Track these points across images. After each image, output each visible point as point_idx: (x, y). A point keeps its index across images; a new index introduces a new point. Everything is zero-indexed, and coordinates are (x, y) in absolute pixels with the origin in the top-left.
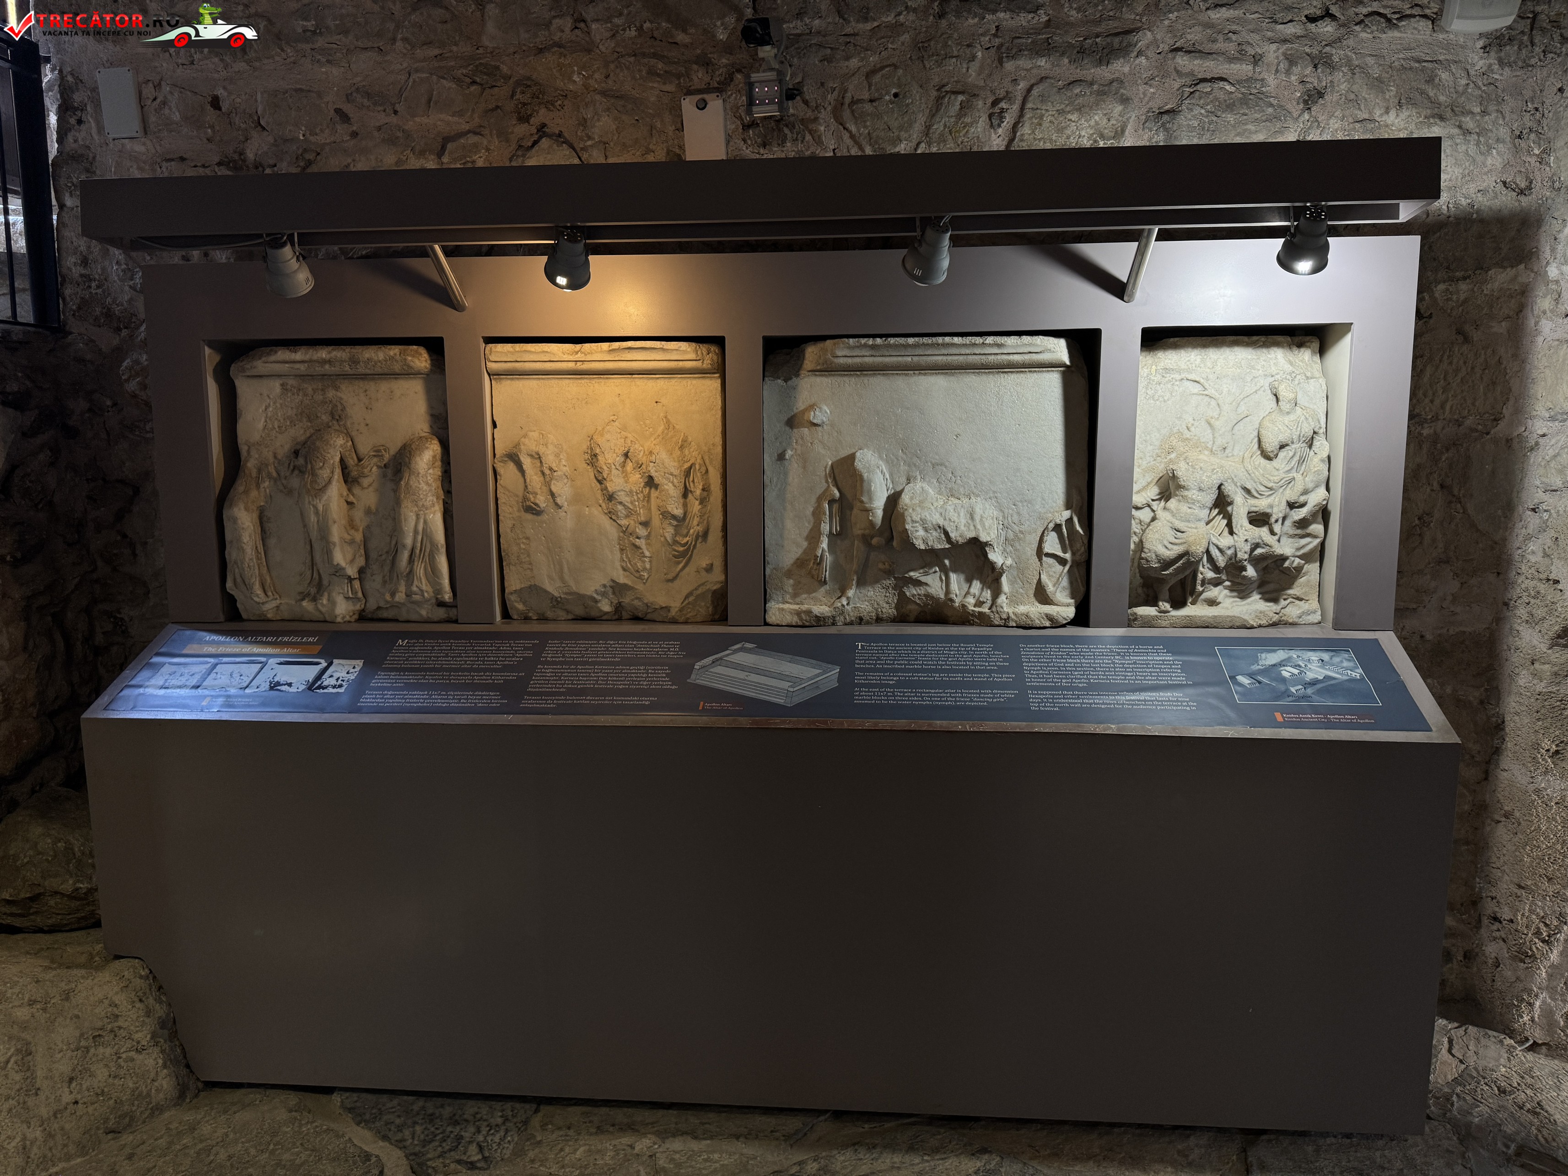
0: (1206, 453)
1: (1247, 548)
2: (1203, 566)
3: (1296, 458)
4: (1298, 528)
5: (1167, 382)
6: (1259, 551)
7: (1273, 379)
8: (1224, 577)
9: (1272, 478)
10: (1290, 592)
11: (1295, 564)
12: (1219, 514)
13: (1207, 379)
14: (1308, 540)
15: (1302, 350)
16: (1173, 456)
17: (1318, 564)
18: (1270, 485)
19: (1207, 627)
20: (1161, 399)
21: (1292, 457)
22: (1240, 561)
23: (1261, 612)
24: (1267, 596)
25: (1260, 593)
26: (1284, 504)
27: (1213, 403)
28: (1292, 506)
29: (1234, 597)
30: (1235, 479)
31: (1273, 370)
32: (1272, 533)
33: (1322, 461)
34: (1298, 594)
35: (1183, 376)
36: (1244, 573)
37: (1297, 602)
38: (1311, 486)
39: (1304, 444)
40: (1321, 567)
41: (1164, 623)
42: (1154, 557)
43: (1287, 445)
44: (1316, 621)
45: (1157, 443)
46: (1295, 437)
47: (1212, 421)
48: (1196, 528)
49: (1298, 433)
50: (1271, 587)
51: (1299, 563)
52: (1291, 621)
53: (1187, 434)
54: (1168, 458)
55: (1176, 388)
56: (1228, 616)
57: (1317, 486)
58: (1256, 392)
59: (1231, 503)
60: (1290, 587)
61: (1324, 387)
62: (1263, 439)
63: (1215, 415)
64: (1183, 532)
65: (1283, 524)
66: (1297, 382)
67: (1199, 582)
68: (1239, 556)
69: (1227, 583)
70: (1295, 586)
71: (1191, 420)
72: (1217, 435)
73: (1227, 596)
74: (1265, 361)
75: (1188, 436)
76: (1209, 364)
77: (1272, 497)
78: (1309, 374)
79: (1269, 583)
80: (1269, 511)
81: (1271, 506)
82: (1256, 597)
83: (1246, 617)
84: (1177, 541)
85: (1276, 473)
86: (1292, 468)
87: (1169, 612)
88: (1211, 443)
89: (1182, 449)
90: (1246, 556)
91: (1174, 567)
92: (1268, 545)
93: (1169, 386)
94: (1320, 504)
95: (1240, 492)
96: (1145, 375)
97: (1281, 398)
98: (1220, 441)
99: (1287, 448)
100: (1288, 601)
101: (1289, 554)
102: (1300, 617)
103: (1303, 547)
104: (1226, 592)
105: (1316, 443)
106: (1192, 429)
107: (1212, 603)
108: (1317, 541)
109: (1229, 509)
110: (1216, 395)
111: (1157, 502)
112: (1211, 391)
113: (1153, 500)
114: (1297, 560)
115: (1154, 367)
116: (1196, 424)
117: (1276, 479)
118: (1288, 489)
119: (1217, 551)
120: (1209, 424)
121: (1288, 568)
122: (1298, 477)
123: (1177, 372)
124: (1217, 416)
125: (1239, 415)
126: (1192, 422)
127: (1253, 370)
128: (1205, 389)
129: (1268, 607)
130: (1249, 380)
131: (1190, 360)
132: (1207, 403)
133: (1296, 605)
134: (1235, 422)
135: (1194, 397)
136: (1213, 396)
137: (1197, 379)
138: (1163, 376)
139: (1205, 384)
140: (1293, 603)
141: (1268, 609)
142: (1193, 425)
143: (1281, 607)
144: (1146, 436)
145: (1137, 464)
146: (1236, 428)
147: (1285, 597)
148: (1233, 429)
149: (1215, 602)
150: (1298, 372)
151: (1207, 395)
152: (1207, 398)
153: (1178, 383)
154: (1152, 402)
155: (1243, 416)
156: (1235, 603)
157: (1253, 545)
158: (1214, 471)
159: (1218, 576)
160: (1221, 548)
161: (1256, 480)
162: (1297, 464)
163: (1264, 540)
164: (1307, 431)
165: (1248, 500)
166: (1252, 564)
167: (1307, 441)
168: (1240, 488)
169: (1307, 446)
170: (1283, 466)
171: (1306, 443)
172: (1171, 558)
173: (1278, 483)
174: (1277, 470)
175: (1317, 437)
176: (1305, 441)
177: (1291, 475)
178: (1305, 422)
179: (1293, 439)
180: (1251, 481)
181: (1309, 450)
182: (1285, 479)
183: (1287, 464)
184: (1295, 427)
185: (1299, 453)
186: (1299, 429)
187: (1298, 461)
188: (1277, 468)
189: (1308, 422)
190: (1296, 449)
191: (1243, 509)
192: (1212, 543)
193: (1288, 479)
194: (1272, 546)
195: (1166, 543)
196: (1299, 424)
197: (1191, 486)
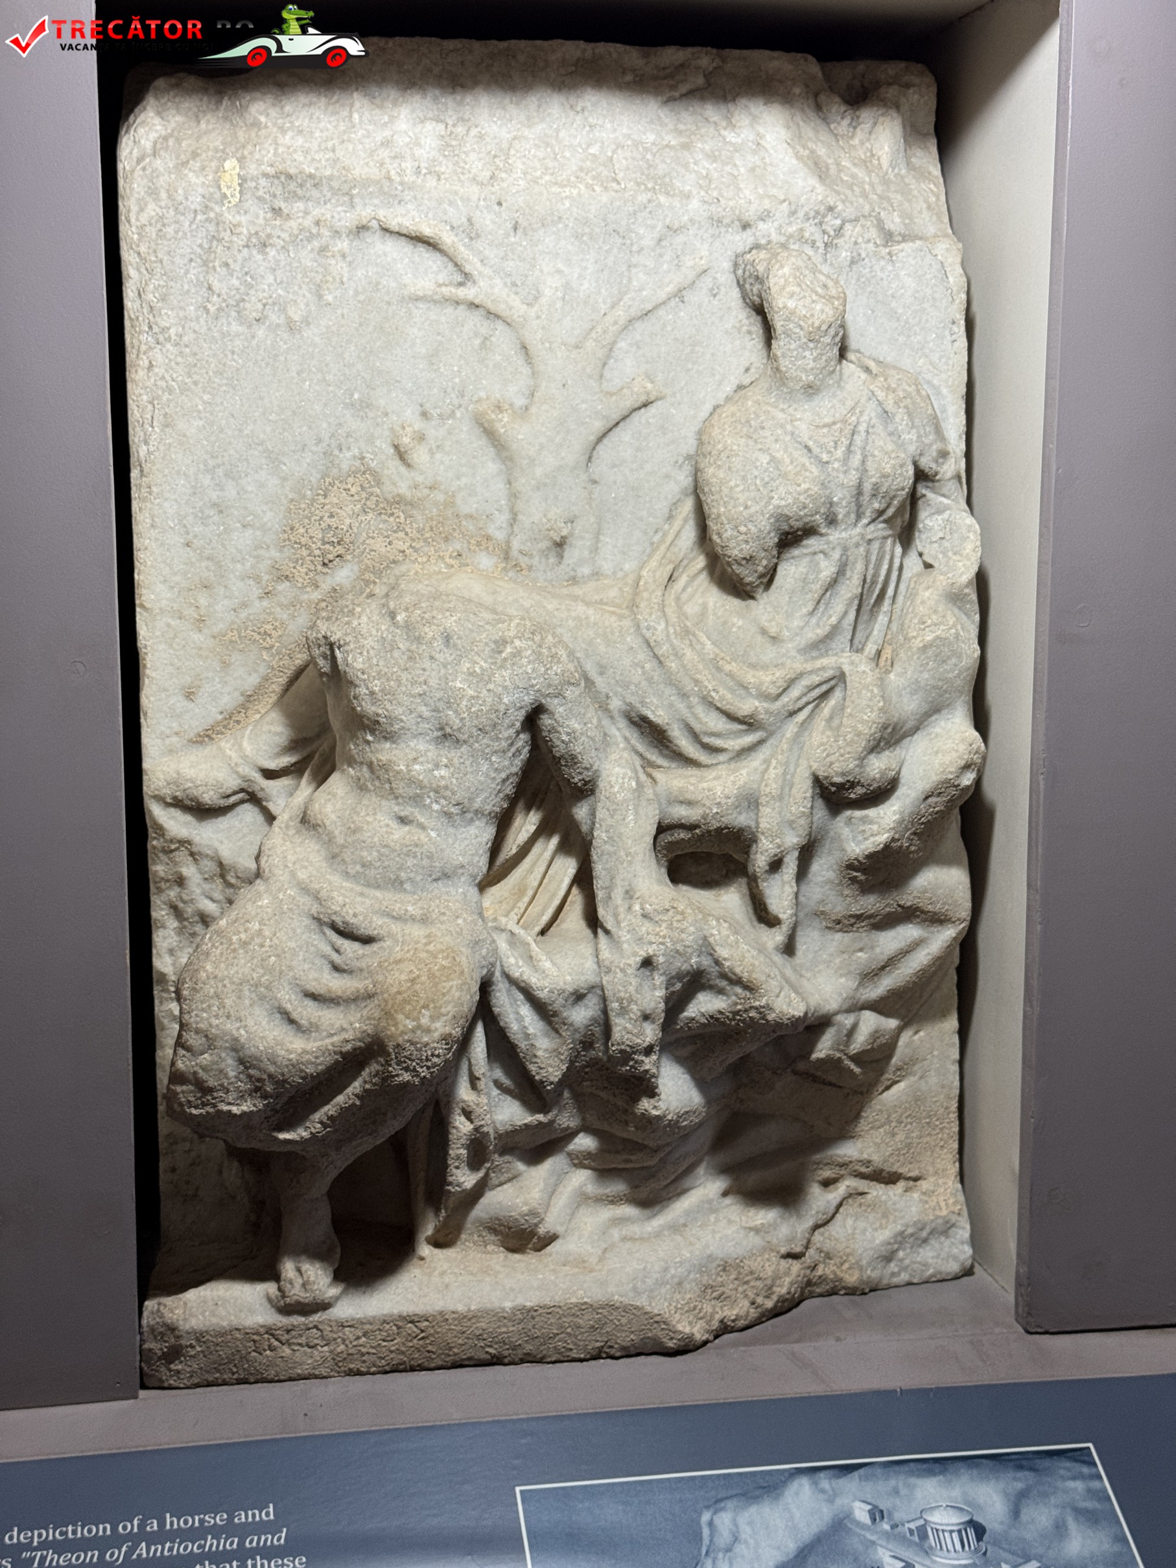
0: (486, 561)
1: (653, 996)
3: (850, 588)
5: (294, 239)
6: (704, 1005)
7: (748, 238)
9: (750, 677)
10: (848, 1151)
11: (860, 1040)
12: (543, 831)
13: (472, 232)
15: (867, 115)
16: (343, 575)
17: (952, 1023)
18: (746, 706)
19: (496, 1361)
20: (274, 318)
21: (833, 583)
22: (626, 1056)
23: (725, 1268)
24: (753, 1179)
25: (725, 1170)
26: (803, 789)
27: (502, 337)
28: (836, 796)
29: (614, 1201)
30: (600, 682)
31: (749, 199)
32: (763, 915)
33: (955, 598)
34: (876, 1158)
35: (364, 212)
36: (645, 1104)
37: (877, 1191)
38: (909, 706)
39: (879, 529)
41: (307, 1360)
42: (231, 1068)
43: (809, 531)
44: (953, 1267)
45: (272, 518)
46: (841, 497)
47: (503, 423)
48: (424, 920)
49: (853, 478)
50: (769, 1135)
52: (852, 1279)
53: (399, 481)
54: (326, 584)
55: (338, 267)
56: (583, 1307)
57: (935, 709)
58: (679, 294)
59: (586, 790)
60: (844, 1131)
61: (956, 278)
62: (717, 509)
63: (515, 394)
64: (367, 940)
66: (845, 254)
67: (458, 1150)
68: (617, 1034)
69: (584, 1142)
70: (863, 1125)
71: (410, 414)
72: (522, 483)
73: (583, 1199)
74: (713, 157)
75: (403, 489)
76: (476, 164)
77: (755, 761)
78: (894, 222)
79: (759, 1118)
80: (742, 820)
81: (751, 801)
82: (707, 1189)
83: (659, 1306)
84: (339, 984)
86: (835, 630)
87: (325, 1306)
88: (502, 519)
89: (379, 545)
90: (650, 1033)
91: (330, 1109)
92: (737, 981)
93: (306, 256)
94: (948, 784)
95: (621, 733)
96: (196, 201)
97: (778, 324)
98: (540, 514)
99: (812, 543)
100: (842, 1189)
101: (832, 1005)
102: (888, 1258)
103: (890, 963)
105: (930, 522)
106: (420, 456)
108: (943, 938)
109: (581, 812)
110: (514, 305)
111: (285, 782)
112: (488, 287)
113: (269, 774)
114: (869, 1022)
115: (231, 164)
116: (434, 432)
117: (769, 679)
118: (819, 723)
119: (526, 1011)
120: (490, 434)
121: (832, 1063)
122: (858, 668)
123: (335, 192)
124: (520, 402)
125: (612, 394)
126: (419, 425)
127: (662, 199)
128: (467, 276)
129: (757, 1230)
130: (648, 242)
131: (386, 143)
132: (477, 342)
133: (873, 1206)
134: (598, 426)
135: (420, 312)
136: (501, 309)
137: (427, 231)
138: (277, 212)
139: (463, 252)
140: (860, 1199)
141: (756, 1241)
142: (421, 438)
143: (809, 1223)
144: (220, 487)
145: (190, 612)
146: (605, 452)
147: (827, 1173)
148: (590, 459)
149: (533, 1233)
150: (850, 212)
151: (474, 306)
152: (474, 320)
153: (343, 244)
154: (235, 327)
155: (629, 403)
156: (616, 1233)
157: (679, 976)
158: (509, 650)
159: (540, 1117)
160: (542, 995)
161: (689, 686)
162: (852, 615)
163: (723, 952)
164: (888, 469)
165: (658, 775)
166: (680, 1061)
167: (890, 512)
168: (622, 723)
169: (890, 532)
170: (796, 623)
171: (885, 521)
172: (310, 1070)
173: (779, 695)
174: (774, 639)
175: (930, 495)
176: (881, 513)
177: (828, 663)
178: (880, 429)
179: (831, 504)
180: (668, 691)
181: (899, 550)
182: (806, 682)
183: (812, 613)
184: (839, 453)
185: (860, 566)
186: (856, 460)
187: (856, 602)
188: (773, 631)
189: (891, 428)
190: (845, 549)
191: (637, 813)
192: (507, 976)
193: (816, 679)
194: (758, 977)
195: (288, 998)
196: (859, 440)
197: (409, 720)
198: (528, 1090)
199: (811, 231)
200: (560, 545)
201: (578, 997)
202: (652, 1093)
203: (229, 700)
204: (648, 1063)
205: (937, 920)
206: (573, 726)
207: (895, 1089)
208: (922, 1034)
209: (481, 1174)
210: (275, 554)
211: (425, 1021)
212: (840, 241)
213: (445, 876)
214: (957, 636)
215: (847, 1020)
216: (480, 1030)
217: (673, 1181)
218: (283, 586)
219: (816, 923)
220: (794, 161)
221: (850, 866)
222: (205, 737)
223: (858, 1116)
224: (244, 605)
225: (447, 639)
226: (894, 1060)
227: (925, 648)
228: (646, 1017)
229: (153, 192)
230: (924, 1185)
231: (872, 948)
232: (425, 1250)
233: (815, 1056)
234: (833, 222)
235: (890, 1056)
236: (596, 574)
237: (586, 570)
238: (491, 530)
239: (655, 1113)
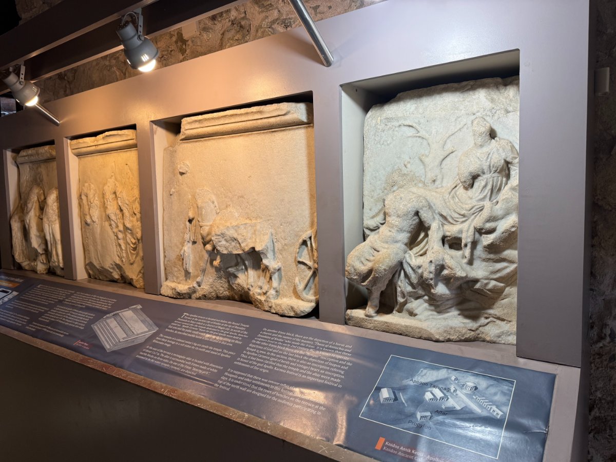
0: (420, 185)
1: (433, 268)
3: (489, 187)
4: (490, 253)
5: (389, 129)
6: (445, 272)
8: (420, 292)
9: (464, 206)
10: (491, 311)
11: (490, 286)
12: (426, 236)
13: (419, 123)
14: (504, 264)
15: (508, 87)
18: (463, 212)
19: (401, 334)
20: (385, 143)
21: (485, 187)
22: (427, 280)
23: (451, 328)
24: (467, 313)
25: (459, 310)
26: (472, 230)
27: (425, 143)
28: (480, 231)
29: (432, 310)
30: (434, 207)
31: (475, 109)
34: (498, 314)
35: (400, 123)
37: (498, 322)
38: (499, 213)
39: (496, 174)
41: (370, 326)
42: (353, 270)
43: (479, 176)
45: (384, 178)
46: (486, 168)
47: (424, 158)
49: (488, 164)
50: (472, 305)
51: (496, 286)
52: (488, 339)
53: (405, 171)
55: (396, 133)
56: (417, 328)
57: (507, 214)
58: (460, 129)
59: (429, 228)
60: (490, 307)
62: (459, 171)
63: (427, 152)
64: (378, 251)
65: (473, 248)
67: (399, 294)
69: (426, 298)
70: (495, 306)
71: (407, 158)
72: (427, 170)
73: (426, 309)
74: (469, 102)
75: (405, 172)
76: (421, 111)
77: (464, 224)
80: (460, 236)
81: (461, 231)
82: (454, 313)
83: (433, 331)
84: (372, 258)
85: (469, 201)
86: (485, 197)
87: (372, 317)
88: (424, 177)
89: (401, 182)
90: (432, 276)
93: (390, 132)
95: (437, 217)
96: (374, 125)
97: (474, 133)
98: (430, 175)
99: (480, 178)
100: (489, 320)
101: (481, 277)
102: (499, 337)
103: (498, 270)
104: (426, 305)
106: (409, 166)
107: (412, 314)
108: (513, 266)
109: (429, 232)
110: (427, 136)
112: (422, 133)
113: (382, 224)
114: (493, 283)
115: (379, 118)
116: (411, 161)
117: (468, 207)
118: (478, 216)
119: (410, 269)
120: (421, 160)
121: (481, 290)
122: (489, 205)
123: (396, 120)
124: (428, 154)
125: (445, 151)
126: (409, 160)
127: (456, 111)
128: (419, 132)
129: (463, 323)
130: (453, 120)
131: (405, 109)
132: (420, 144)
133: (497, 325)
134: (442, 157)
135: (410, 139)
136: (424, 137)
137: (410, 124)
138: (386, 125)
139: (417, 127)
140: (494, 323)
141: (463, 325)
142: (409, 162)
143: (478, 324)
144: (376, 174)
145: (370, 196)
146: (444, 162)
147: (486, 316)
148: (441, 164)
149: (412, 313)
150: (498, 108)
151: (419, 137)
152: (419, 140)
153: (397, 129)
154: (379, 146)
155: (448, 153)
156: (431, 317)
157: (438, 265)
158: (412, 200)
159: (414, 290)
160: (412, 266)
161: (451, 208)
162: (489, 193)
163: (447, 261)
164: (496, 161)
165: (445, 226)
166: (444, 284)
167: (498, 170)
168: (438, 215)
169: (501, 175)
170: (477, 195)
171: (498, 173)
172: (364, 272)
173: (470, 210)
174: (471, 198)
175: (512, 167)
176: (496, 171)
177: (482, 203)
178: (496, 153)
179: (483, 170)
180: (447, 209)
182: (476, 207)
183: (481, 192)
184: (485, 158)
185: (491, 183)
186: (489, 160)
187: (490, 191)
188: (471, 196)
189: (499, 153)
190: (487, 179)
191: (437, 233)
192: (406, 261)
193: (478, 207)
194: (453, 267)
195: (363, 259)
196: (490, 156)
197: (392, 213)
198: (412, 284)
199: (489, 113)
200: (434, 181)
201: (419, 267)
202: (434, 289)
203: (377, 211)
204: (432, 282)
205: (512, 262)
206: (425, 215)
207: (505, 300)
208: (513, 289)
209: (405, 300)
210: (384, 185)
211: (380, 266)
212: (495, 115)
213: (397, 242)
214: (512, 197)
215: (486, 281)
216: (402, 272)
217: (446, 309)
218: (386, 191)
219: (479, 259)
220: (485, 100)
221: (484, 247)
222: (373, 217)
223: (493, 304)
224: (379, 194)
225: (401, 198)
226: (504, 293)
227: (503, 200)
228: (431, 272)
229: (368, 125)
230: (511, 323)
231: (494, 266)
232: (394, 312)
233: (475, 287)
234: (494, 111)
235: (503, 292)
236: (442, 187)
237: (440, 186)
238: (422, 179)
239: (434, 292)
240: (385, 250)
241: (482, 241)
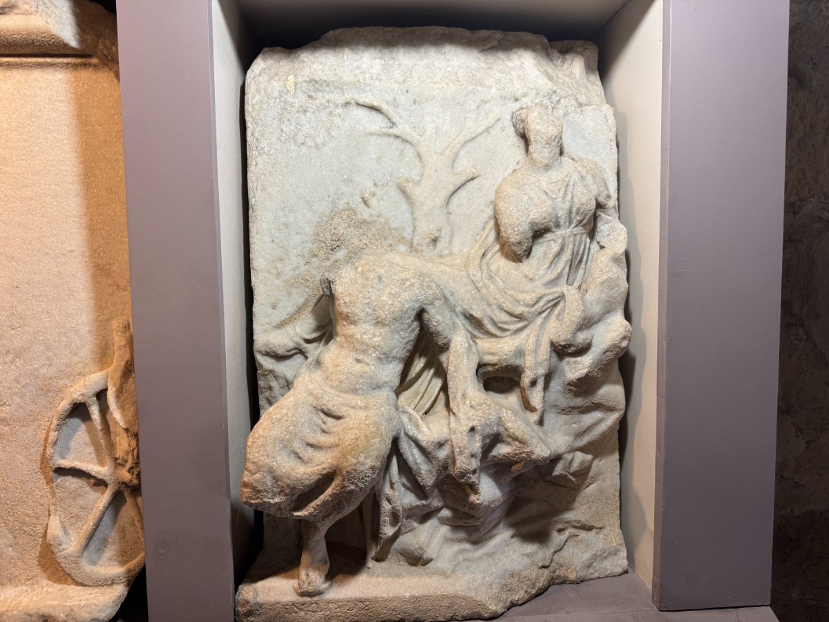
0: (402, 248)
1: (477, 446)
2: (392, 485)
3: (567, 256)
4: (576, 395)
5: (318, 109)
6: (502, 450)
7: (517, 105)
8: (436, 502)
9: (520, 297)
10: (570, 516)
11: (575, 466)
12: (427, 366)
13: (395, 105)
14: (597, 415)
15: (569, 57)
16: (341, 254)
17: (616, 456)
18: (519, 310)
20: (310, 143)
21: (558, 254)
22: (463, 475)
23: (512, 575)
24: (525, 529)
25: (512, 525)
26: (545, 349)
27: (410, 152)
28: (562, 351)
29: (460, 541)
30: (451, 299)
31: (518, 88)
32: (527, 406)
33: (616, 260)
34: (583, 519)
35: (348, 96)
36: (473, 498)
37: (583, 534)
38: (596, 309)
39: (579, 230)
40: (621, 461)
42: (269, 481)
43: (547, 230)
44: (619, 570)
45: (309, 230)
46: (562, 214)
47: (409, 187)
48: (366, 408)
49: (567, 205)
50: (533, 509)
51: (582, 462)
52: (572, 576)
53: (364, 213)
54: (333, 258)
55: (337, 120)
57: (608, 311)
58: (487, 130)
59: (445, 348)
60: (568, 507)
61: (612, 121)
62: (504, 221)
63: (415, 175)
64: (338, 418)
65: (546, 387)
66: (561, 112)
67: (385, 518)
68: (458, 464)
69: (446, 513)
70: (576, 504)
71: (369, 184)
72: (418, 214)
73: (447, 540)
74: (501, 72)
75: (366, 217)
76: (397, 75)
77: (523, 335)
78: (583, 99)
79: (528, 501)
80: (517, 362)
81: (520, 353)
82: (504, 535)
83: (480, 596)
84: (323, 439)
85: (529, 286)
86: (559, 276)
88: (410, 230)
89: (356, 241)
90: (475, 464)
91: (318, 501)
92: (516, 439)
93: (323, 116)
94: (615, 346)
95: (461, 322)
96: (276, 94)
97: (532, 136)
98: (426, 227)
99: (549, 236)
100: (567, 533)
101: (562, 450)
102: (589, 566)
103: (588, 429)
104: (445, 530)
105: (603, 227)
106: (373, 202)
107: (416, 560)
108: (613, 418)
109: (443, 358)
110: (413, 136)
111: (314, 345)
112: (403, 128)
113: (308, 341)
114: (580, 457)
115: (291, 78)
116: (379, 192)
117: (529, 297)
118: (553, 317)
119: (416, 451)
120: (403, 192)
121: (563, 477)
122: (571, 292)
123: (336, 88)
124: (417, 178)
125: (457, 174)
126: (373, 189)
127: (479, 88)
128: (393, 124)
129: (528, 555)
130: (473, 107)
131: (358, 67)
132: (398, 153)
133: (582, 541)
134: (451, 188)
135: (373, 139)
136: (408, 138)
137: (376, 104)
138: (310, 97)
139: (391, 113)
140: (575, 538)
141: (527, 561)
142: (374, 195)
143: (553, 550)
144: (286, 216)
145: (274, 271)
146: (455, 200)
147: (560, 526)
148: (448, 203)
149: (421, 558)
150: (563, 94)
151: (397, 137)
152: (397, 142)
153: (339, 111)
154: (293, 147)
155: (464, 178)
156: (461, 557)
157: (488, 436)
158: (408, 283)
159: (424, 502)
160: (424, 444)
161: (492, 301)
162: (567, 269)
163: (509, 425)
164: (584, 201)
165: (478, 341)
166: (490, 476)
167: (585, 221)
168: (462, 318)
169: (584, 231)
170: (541, 272)
171: (582, 226)
172: (307, 482)
173: (534, 305)
174: (531, 280)
175: (603, 215)
176: (581, 222)
177: (557, 290)
178: (579, 184)
179: (557, 217)
180: (482, 303)
181: (588, 240)
182: (546, 299)
183: (549, 268)
184: (561, 194)
185: (571, 246)
186: (569, 197)
187: (569, 263)
188: (531, 276)
189: (585, 184)
190: (564, 238)
191: (468, 358)
192: (407, 434)
193: (551, 297)
194: (526, 437)
195: (297, 446)
196: (570, 189)
197: (362, 315)
198: (418, 489)
199: (546, 101)
200: (435, 240)
201: (440, 445)
202: (476, 492)
203: (291, 309)
204: (474, 478)
205: (610, 409)
206: (438, 318)
207: (591, 487)
208: (603, 461)
209: (397, 528)
210: (310, 245)
211: (361, 459)
212: (559, 106)
213: (378, 387)
214: (618, 276)
215: (569, 457)
216: (394, 461)
217: (488, 532)
218: (315, 260)
219: (553, 410)
220: (538, 72)
221: (569, 384)
222: (281, 325)
223: (574, 500)
224: (298, 268)
226: (590, 474)
227: (603, 283)
228: (472, 456)
229: (258, 91)
230: (605, 531)
231: (580, 422)
232: (371, 564)
233: (554, 474)
234: (555, 98)
235: (588, 472)
236: (451, 254)
237: (446, 252)
238: (405, 235)
239: (478, 502)
240: (362, 414)
241: (563, 371)
